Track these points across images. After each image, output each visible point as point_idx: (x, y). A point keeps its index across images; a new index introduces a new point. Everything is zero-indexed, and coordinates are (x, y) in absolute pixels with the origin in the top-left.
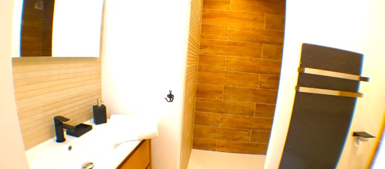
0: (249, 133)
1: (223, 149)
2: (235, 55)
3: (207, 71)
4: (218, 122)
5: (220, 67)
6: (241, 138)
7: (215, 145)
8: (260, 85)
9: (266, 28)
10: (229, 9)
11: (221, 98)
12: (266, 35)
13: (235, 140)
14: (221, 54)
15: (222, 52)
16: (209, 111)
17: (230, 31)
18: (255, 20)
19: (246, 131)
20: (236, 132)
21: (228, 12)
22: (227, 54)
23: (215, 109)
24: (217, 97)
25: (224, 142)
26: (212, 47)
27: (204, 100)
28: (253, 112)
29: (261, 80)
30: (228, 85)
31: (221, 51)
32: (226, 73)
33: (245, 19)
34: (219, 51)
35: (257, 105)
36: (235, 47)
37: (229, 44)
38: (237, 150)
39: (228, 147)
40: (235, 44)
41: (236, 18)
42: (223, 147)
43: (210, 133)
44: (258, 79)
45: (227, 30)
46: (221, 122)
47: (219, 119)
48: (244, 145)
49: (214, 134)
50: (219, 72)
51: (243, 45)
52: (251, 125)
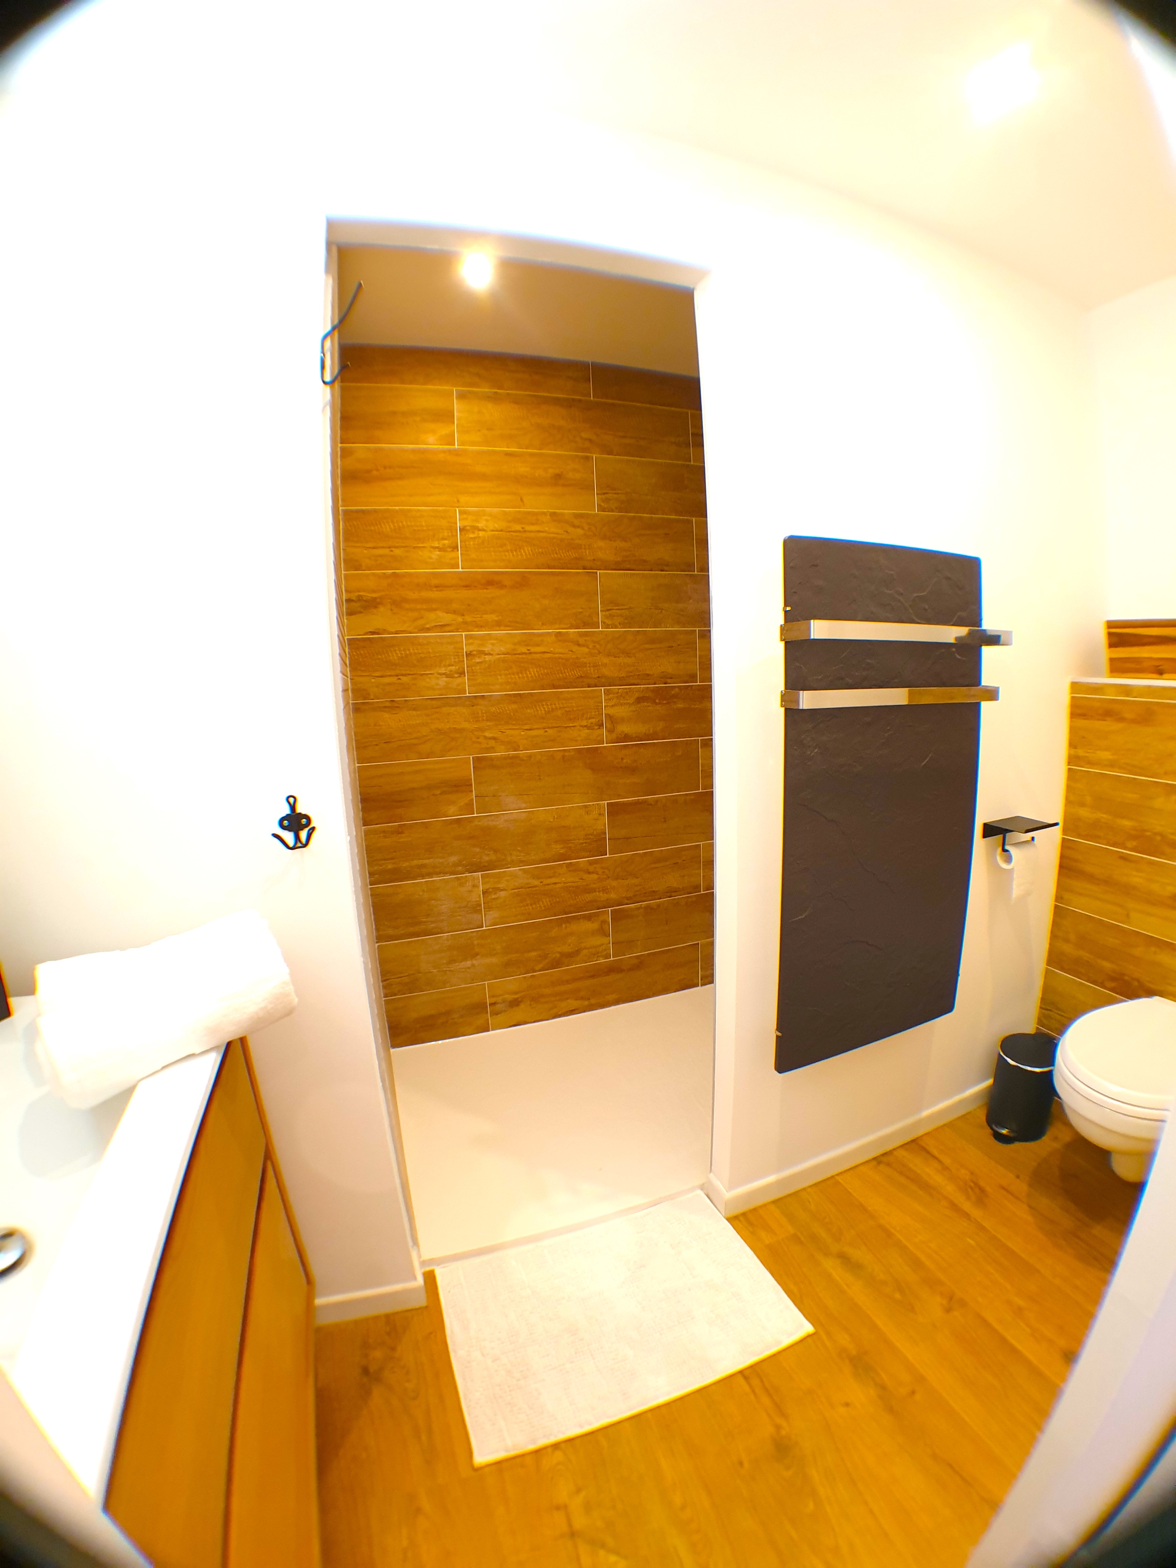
0: (604, 922)
1: (519, 1013)
2: (498, 624)
3: (393, 707)
4: (476, 909)
5: (443, 681)
6: (578, 952)
7: (480, 1008)
8: (610, 731)
9: (601, 509)
10: (449, 439)
11: (469, 808)
12: (604, 538)
13: (556, 964)
14: (442, 627)
15: (445, 618)
16: (430, 875)
17: (462, 530)
18: (557, 479)
19: (589, 918)
20: (554, 932)
21: (450, 451)
22: (466, 626)
23: (454, 859)
24: (452, 809)
25: (512, 984)
26: (398, 604)
27: (399, 831)
28: (600, 839)
29: (612, 711)
30: (488, 750)
31: (440, 614)
32: (473, 701)
33: (518, 480)
34: (432, 616)
35: (614, 810)
36: (492, 592)
37: (468, 583)
38: (573, 1003)
39: (535, 999)
40: (491, 582)
41: (484, 477)
42: (515, 1003)
43: (452, 961)
44: (599, 708)
45: (452, 528)
46: (489, 908)
47: (477, 895)
48: (593, 976)
49: (468, 963)
50: (445, 702)
51: (522, 582)
52: (605, 890)
